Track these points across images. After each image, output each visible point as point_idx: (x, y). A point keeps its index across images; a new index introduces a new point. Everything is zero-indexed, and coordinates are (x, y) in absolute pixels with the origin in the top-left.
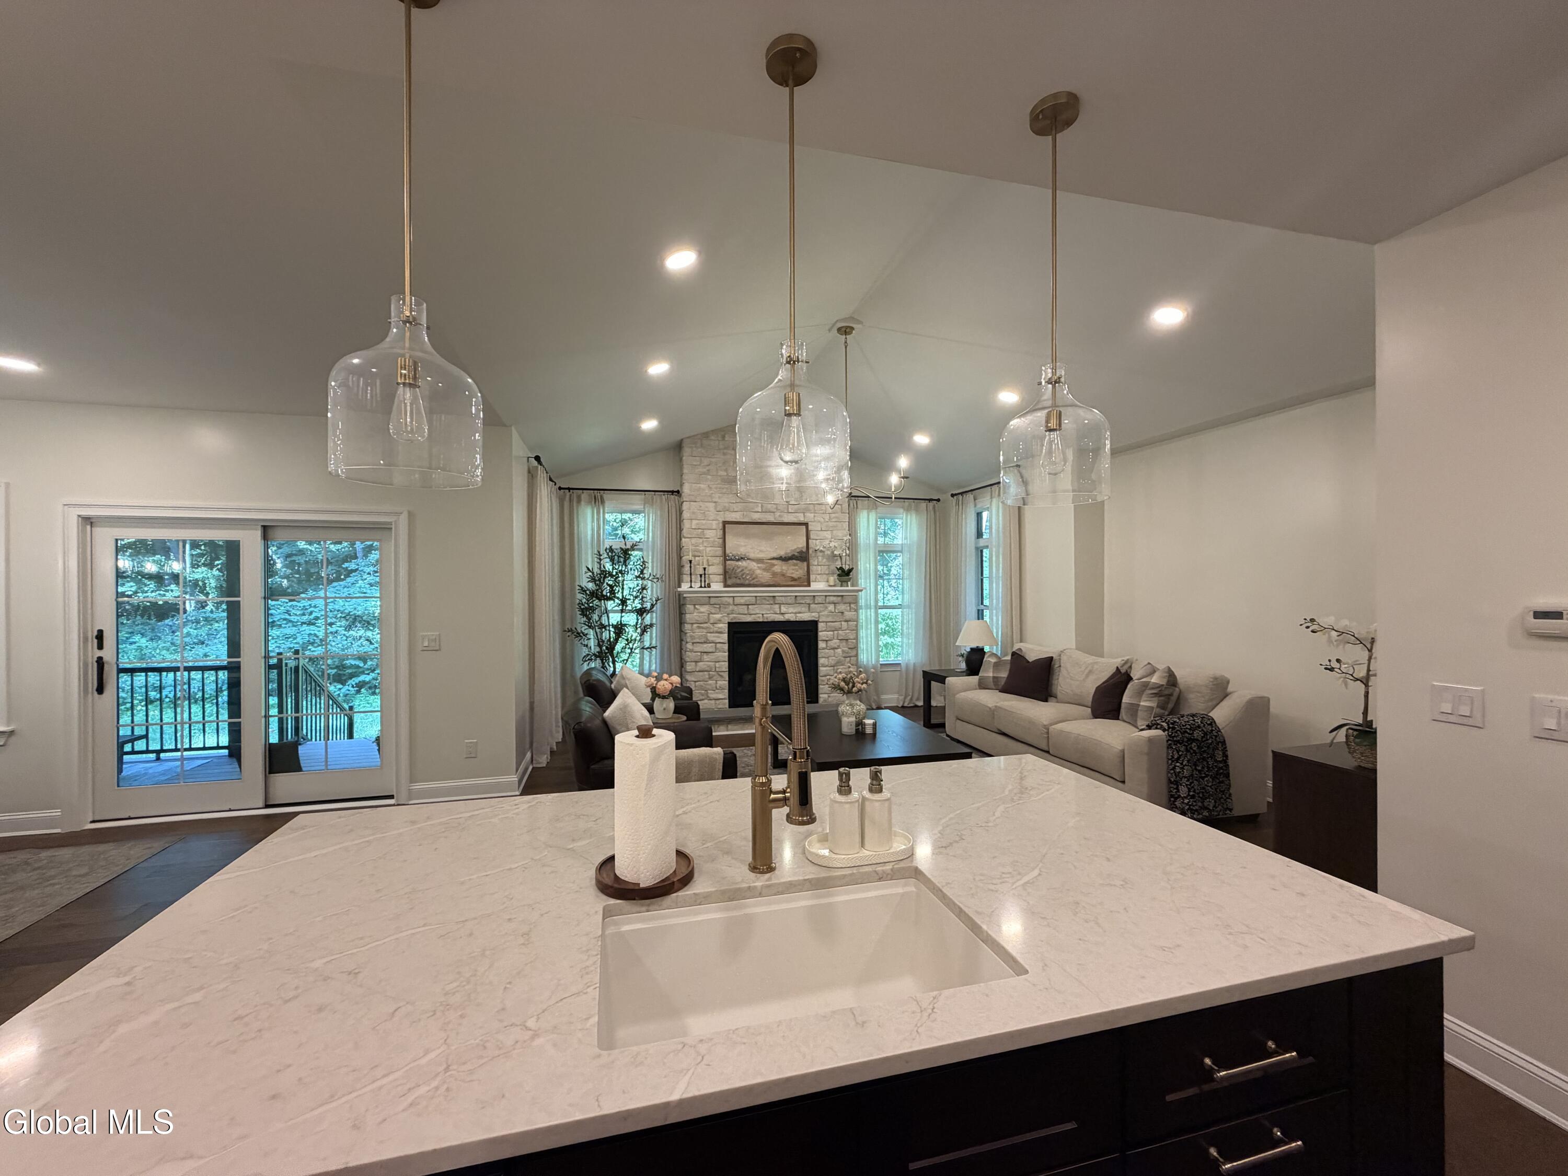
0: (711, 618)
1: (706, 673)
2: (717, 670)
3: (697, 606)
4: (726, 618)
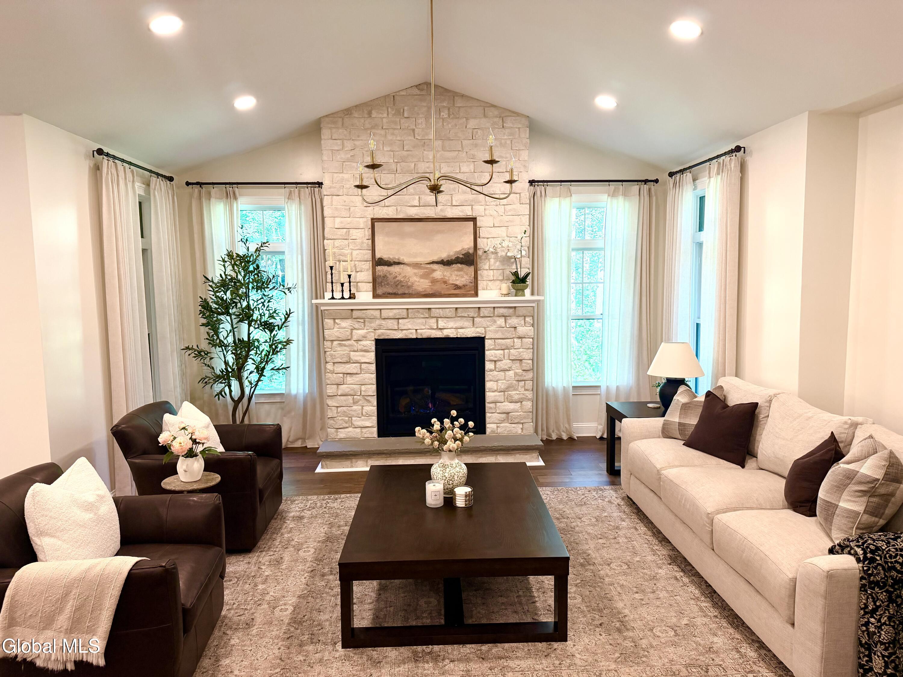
0: (354, 333)
1: (349, 397)
4: (373, 334)
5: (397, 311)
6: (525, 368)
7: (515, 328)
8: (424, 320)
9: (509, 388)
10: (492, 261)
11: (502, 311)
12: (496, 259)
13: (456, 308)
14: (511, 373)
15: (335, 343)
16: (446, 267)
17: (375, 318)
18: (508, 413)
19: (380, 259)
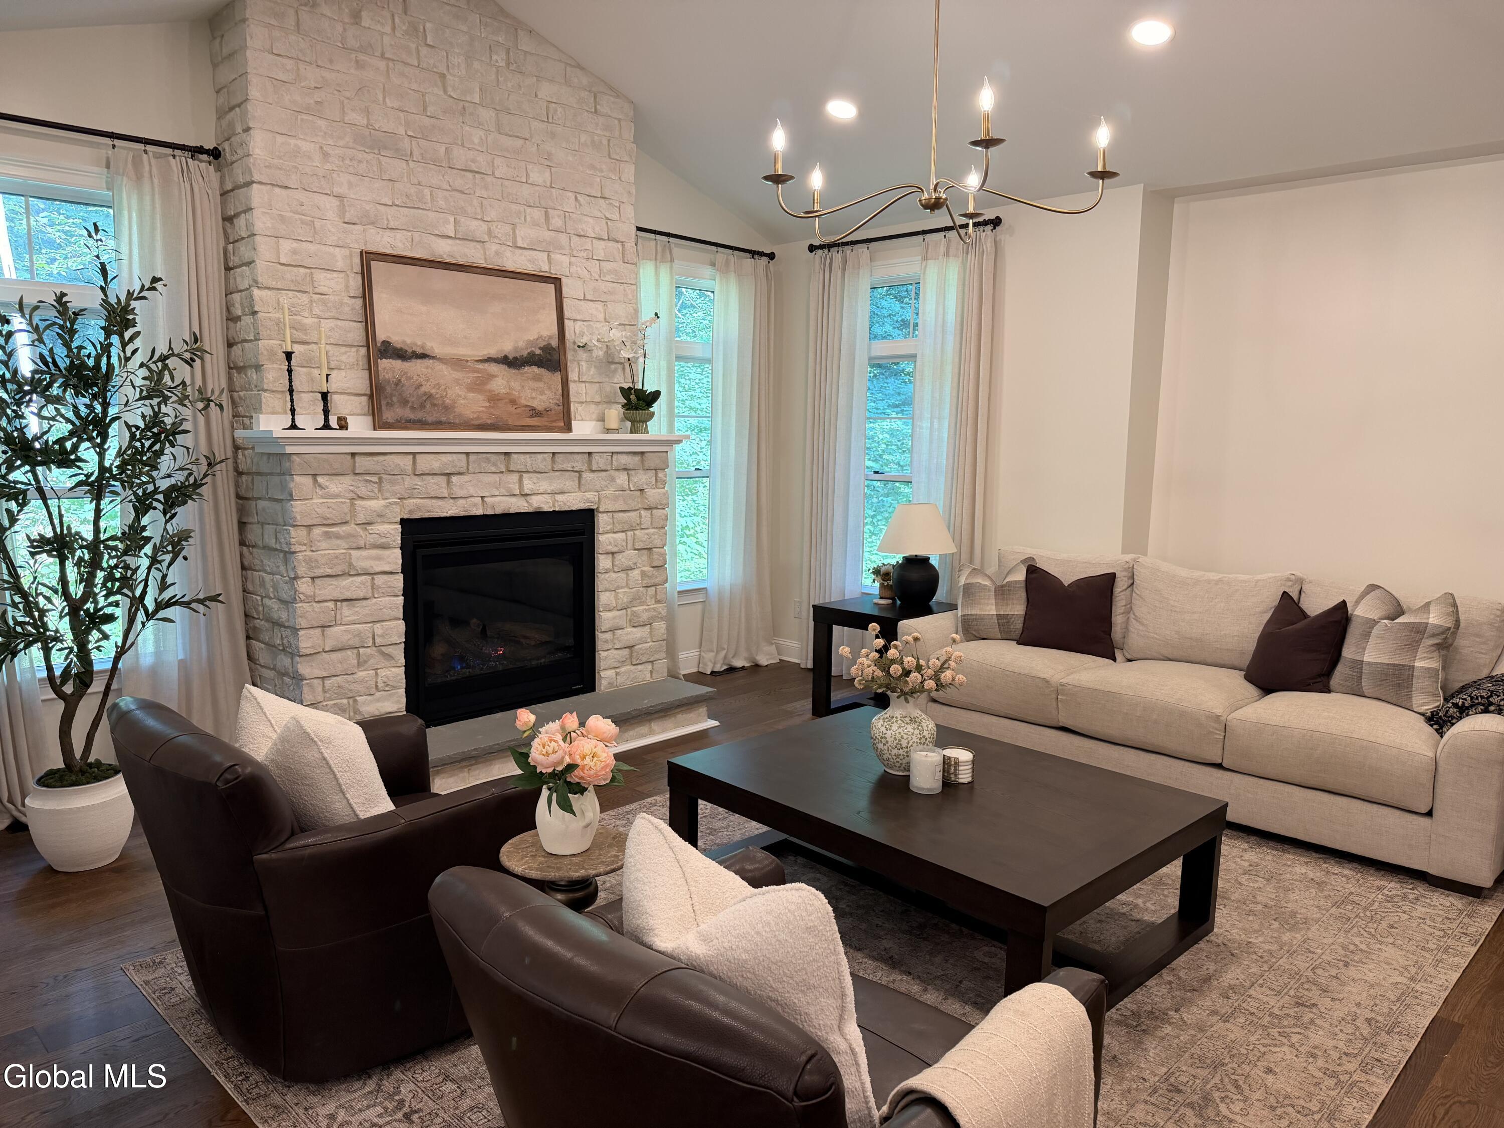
0: (358, 509)
1: (349, 652)
2: (378, 641)
3: (320, 480)
4: (397, 509)
5: (449, 458)
6: (655, 564)
7: (643, 490)
8: (496, 477)
9: (636, 599)
10: (584, 365)
11: (624, 460)
12: (589, 362)
13: (554, 453)
14: (636, 573)
15: (317, 531)
16: (513, 371)
17: (402, 473)
18: (631, 647)
19: (386, 343)
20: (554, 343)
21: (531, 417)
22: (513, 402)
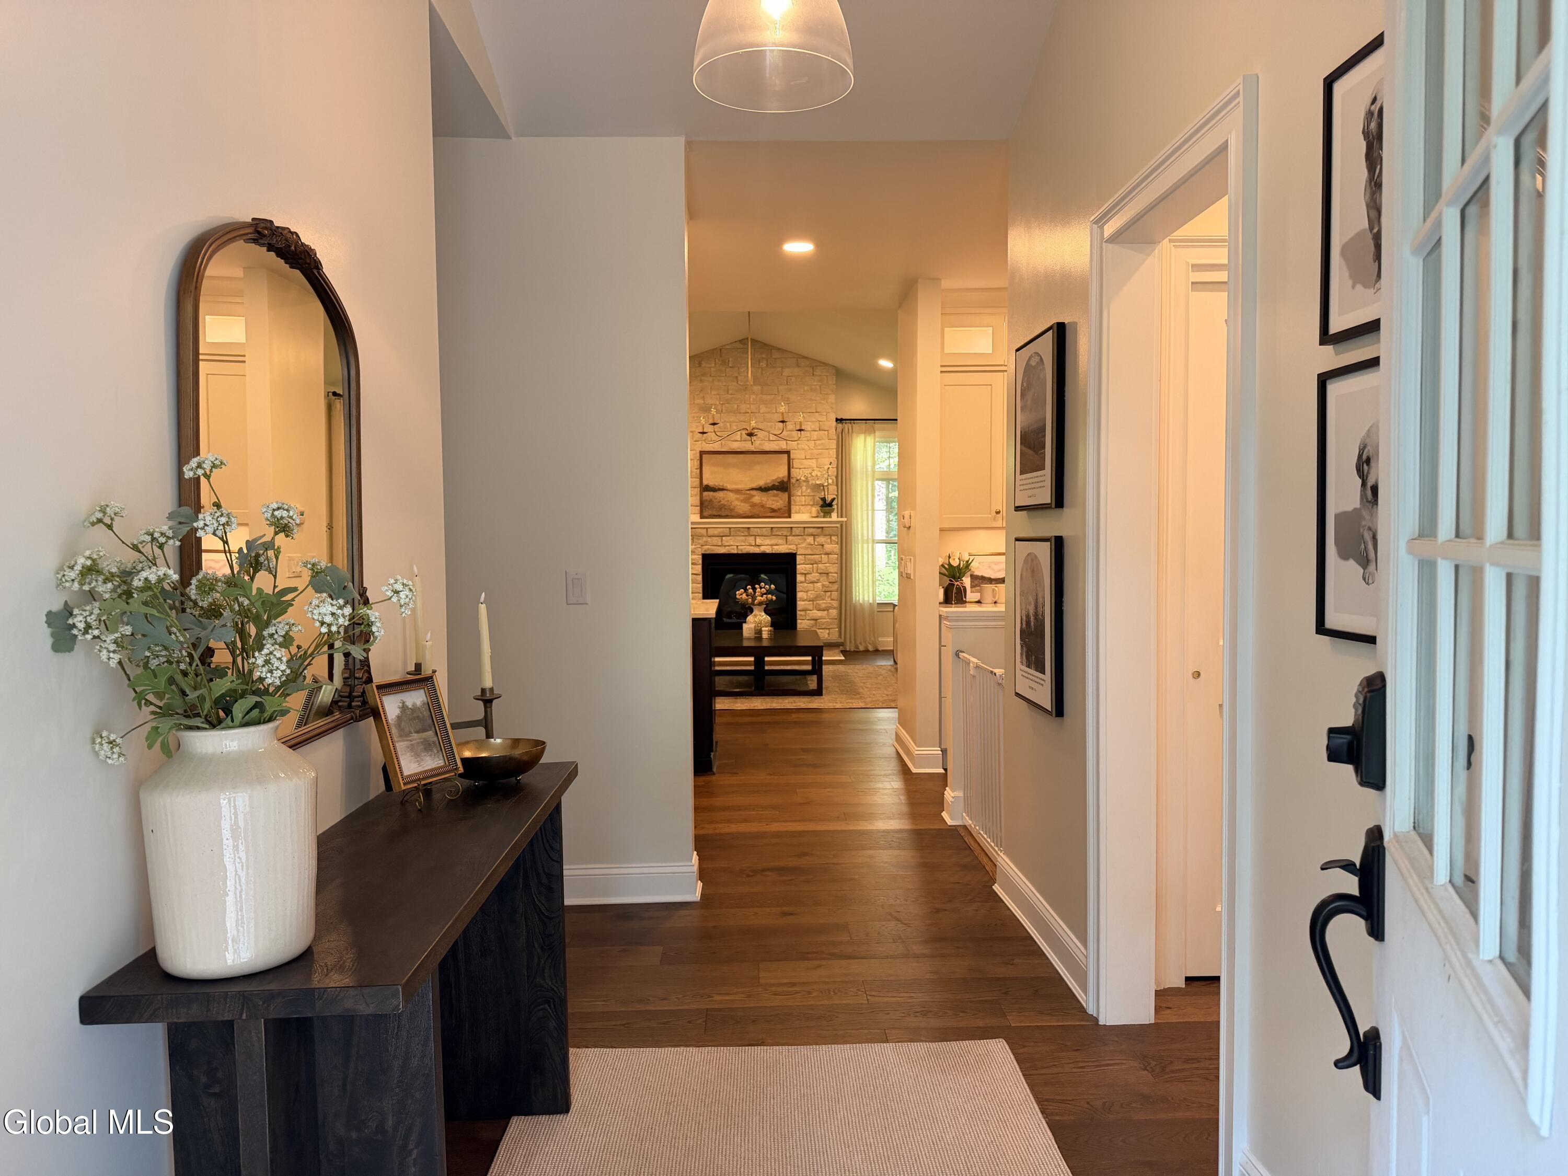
4: (700, 549)
5: (721, 529)
6: (831, 581)
7: (823, 545)
8: (744, 538)
9: (817, 597)
10: (804, 488)
11: (811, 530)
12: (807, 487)
13: (772, 528)
14: (819, 585)
16: (764, 493)
17: (702, 536)
18: (816, 620)
19: (707, 486)
20: (786, 480)
21: (771, 512)
22: (762, 506)
